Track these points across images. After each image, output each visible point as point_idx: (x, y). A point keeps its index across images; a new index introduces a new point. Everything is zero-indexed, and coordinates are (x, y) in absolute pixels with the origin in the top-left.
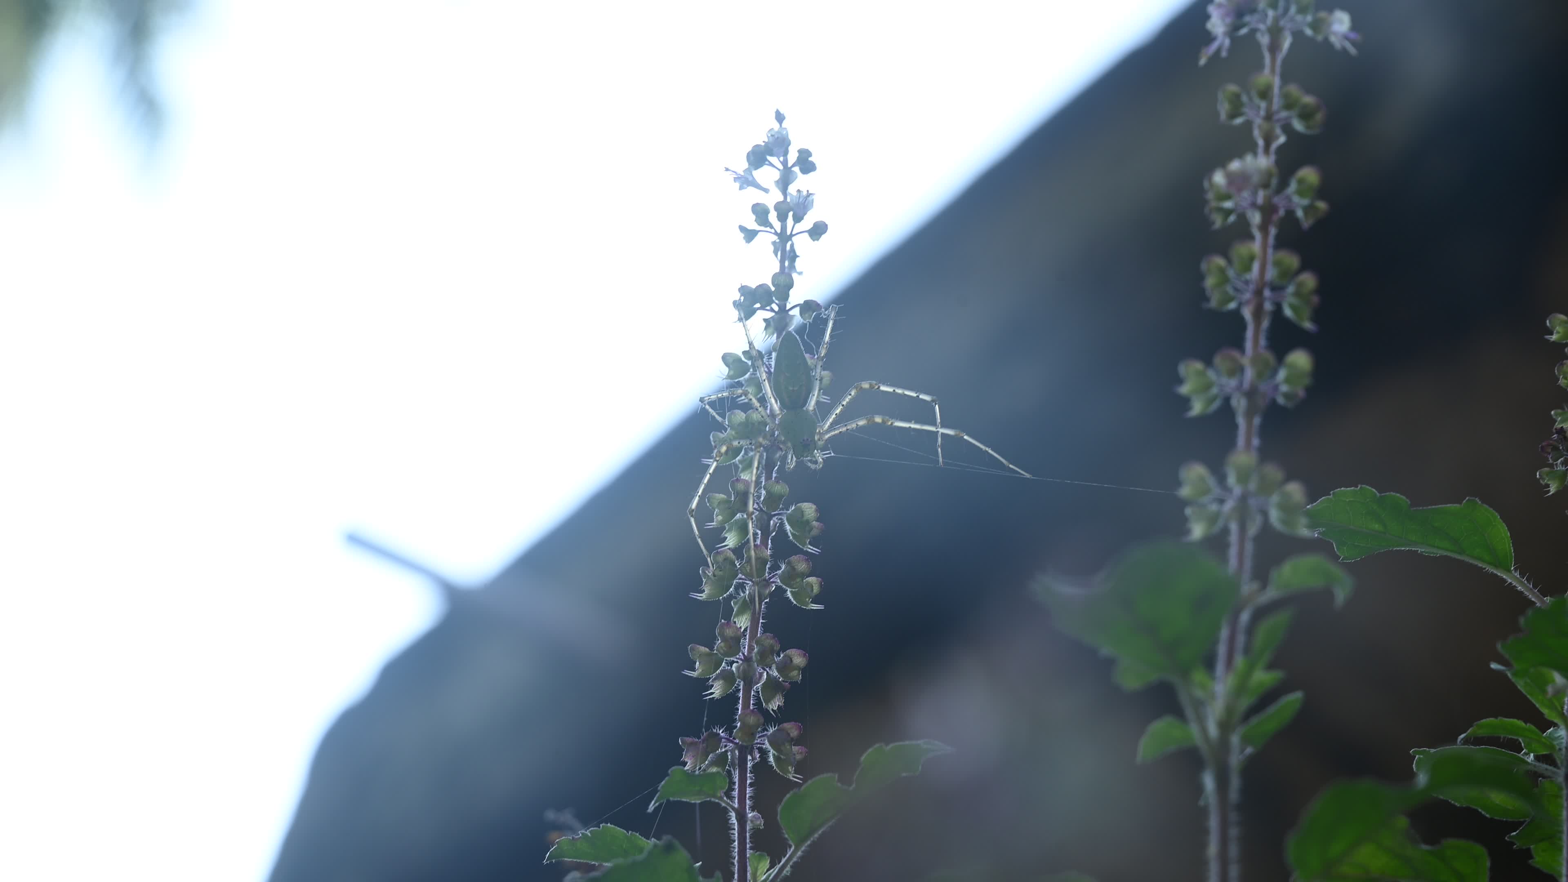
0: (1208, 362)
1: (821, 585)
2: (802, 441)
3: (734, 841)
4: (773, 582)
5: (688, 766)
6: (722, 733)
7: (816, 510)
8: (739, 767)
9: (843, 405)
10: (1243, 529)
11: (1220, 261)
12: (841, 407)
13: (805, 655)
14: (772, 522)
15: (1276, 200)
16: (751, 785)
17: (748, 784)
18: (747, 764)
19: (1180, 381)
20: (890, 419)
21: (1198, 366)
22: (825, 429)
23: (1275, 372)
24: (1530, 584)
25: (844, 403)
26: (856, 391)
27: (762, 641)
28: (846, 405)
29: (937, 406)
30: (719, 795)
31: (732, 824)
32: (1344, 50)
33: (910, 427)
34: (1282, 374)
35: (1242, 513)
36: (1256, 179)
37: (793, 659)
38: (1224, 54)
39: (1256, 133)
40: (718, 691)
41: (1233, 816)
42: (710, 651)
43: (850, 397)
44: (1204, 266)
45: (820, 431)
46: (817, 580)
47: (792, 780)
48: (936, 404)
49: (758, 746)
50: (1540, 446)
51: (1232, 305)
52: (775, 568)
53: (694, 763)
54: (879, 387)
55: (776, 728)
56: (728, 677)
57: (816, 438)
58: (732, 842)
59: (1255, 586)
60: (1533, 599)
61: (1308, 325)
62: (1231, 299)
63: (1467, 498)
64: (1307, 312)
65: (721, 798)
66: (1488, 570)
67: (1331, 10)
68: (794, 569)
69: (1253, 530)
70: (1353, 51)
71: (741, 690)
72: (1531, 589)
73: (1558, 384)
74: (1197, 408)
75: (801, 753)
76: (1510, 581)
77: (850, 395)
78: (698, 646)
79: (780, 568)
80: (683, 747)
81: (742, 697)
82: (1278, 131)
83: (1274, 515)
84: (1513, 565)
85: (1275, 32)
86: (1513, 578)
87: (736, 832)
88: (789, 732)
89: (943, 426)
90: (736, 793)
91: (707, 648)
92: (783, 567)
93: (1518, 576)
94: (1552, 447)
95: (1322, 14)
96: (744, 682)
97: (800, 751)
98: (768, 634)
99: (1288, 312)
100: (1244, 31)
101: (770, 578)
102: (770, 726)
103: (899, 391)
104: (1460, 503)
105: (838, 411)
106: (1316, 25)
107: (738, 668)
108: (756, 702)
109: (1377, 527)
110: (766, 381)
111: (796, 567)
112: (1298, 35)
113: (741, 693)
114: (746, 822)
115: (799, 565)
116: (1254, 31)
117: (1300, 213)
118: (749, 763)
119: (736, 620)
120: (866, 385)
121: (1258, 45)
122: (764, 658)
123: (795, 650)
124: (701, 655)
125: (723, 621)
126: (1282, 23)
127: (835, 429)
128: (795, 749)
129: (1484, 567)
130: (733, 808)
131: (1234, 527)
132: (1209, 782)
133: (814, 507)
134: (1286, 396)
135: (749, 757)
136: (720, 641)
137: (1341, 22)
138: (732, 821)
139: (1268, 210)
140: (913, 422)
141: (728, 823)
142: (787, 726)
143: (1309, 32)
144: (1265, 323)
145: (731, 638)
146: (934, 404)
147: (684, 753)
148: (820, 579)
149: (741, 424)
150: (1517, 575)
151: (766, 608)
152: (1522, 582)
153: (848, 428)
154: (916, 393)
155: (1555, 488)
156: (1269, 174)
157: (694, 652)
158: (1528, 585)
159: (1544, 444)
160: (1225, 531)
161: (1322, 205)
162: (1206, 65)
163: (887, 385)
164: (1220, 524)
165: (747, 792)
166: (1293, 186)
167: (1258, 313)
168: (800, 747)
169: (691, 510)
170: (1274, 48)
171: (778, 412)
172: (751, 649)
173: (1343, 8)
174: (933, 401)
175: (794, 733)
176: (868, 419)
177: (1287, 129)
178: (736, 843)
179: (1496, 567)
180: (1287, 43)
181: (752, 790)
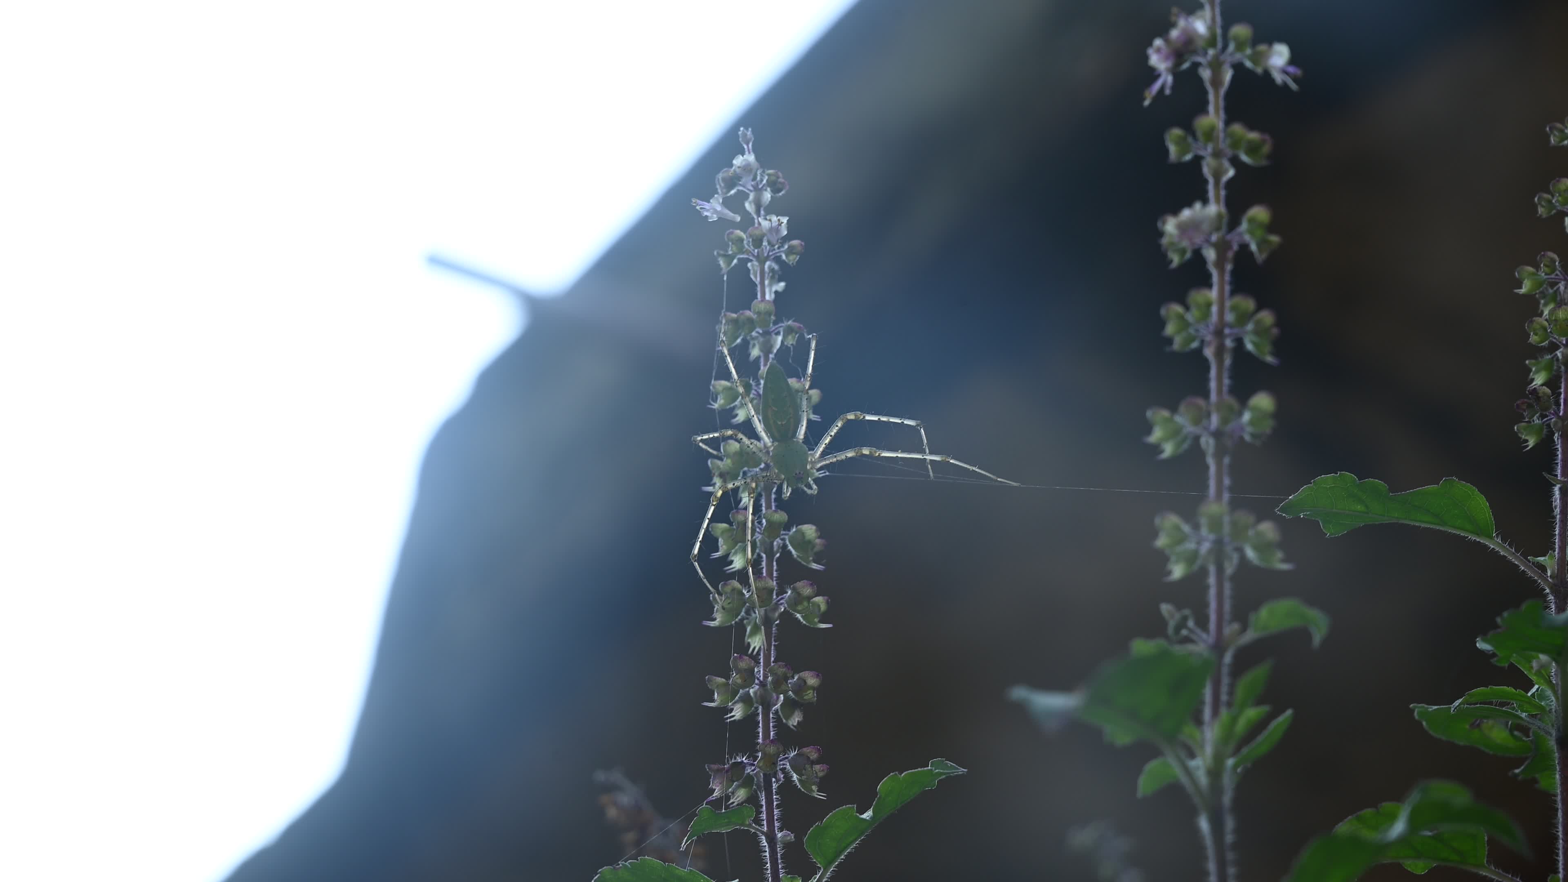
0: (1174, 409)
1: (827, 603)
2: (794, 475)
3: (767, 863)
4: (781, 604)
5: (716, 793)
6: (746, 759)
7: (817, 531)
8: (765, 789)
9: (831, 436)
10: (1220, 570)
11: (1177, 308)
12: (830, 437)
13: (818, 675)
14: (775, 543)
15: (1229, 237)
16: (778, 806)
17: (775, 806)
18: (773, 786)
19: (1149, 430)
20: (878, 450)
21: (1165, 413)
22: (816, 457)
23: (1240, 414)
24: (1512, 549)
25: (833, 434)
26: (842, 423)
27: (775, 671)
28: (834, 435)
29: (922, 429)
30: (747, 823)
31: (763, 846)
32: (1285, 85)
33: (897, 456)
34: (1247, 417)
35: (1218, 553)
36: (1206, 227)
37: (807, 681)
38: (1168, 92)
39: (1206, 171)
40: (738, 714)
41: (1230, 856)
42: (726, 681)
43: (837, 428)
44: (1163, 312)
45: (812, 460)
46: (824, 599)
47: (817, 797)
48: (921, 428)
49: (782, 767)
50: (1515, 404)
51: (1195, 345)
52: (782, 592)
53: (721, 789)
54: (864, 417)
55: (796, 752)
56: (747, 700)
57: (808, 467)
58: (764, 864)
59: (1236, 626)
60: (1516, 563)
61: (1269, 359)
62: (1193, 339)
63: (1444, 479)
64: (1268, 348)
65: (750, 825)
66: (1471, 538)
67: (1270, 43)
68: (799, 594)
69: (1229, 570)
70: (1294, 86)
71: (760, 714)
72: (1514, 553)
73: (1529, 342)
74: (1168, 450)
75: (823, 770)
76: (1492, 547)
77: (837, 426)
78: (715, 678)
79: (787, 593)
80: (710, 773)
81: (762, 721)
82: (1226, 163)
83: (1250, 553)
84: (1494, 531)
85: (1216, 66)
86: (1495, 544)
87: (767, 854)
88: (809, 755)
89: (931, 453)
90: (764, 816)
91: (724, 678)
92: (789, 592)
93: (1500, 542)
94: (1526, 404)
95: (1262, 48)
96: (762, 706)
97: (822, 768)
98: (780, 663)
99: (1249, 347)
100: (1186, 65)
101: (779, 601)
102: (790, 750)
103: (884, 419)
104: (1438, 484)
105: (827, 441)
106: (1257, 58)
107: (755, 693)
108: (775, 725)
109: (1359, 507)
110: (755, 416)
111: (801, 592)
112: (1238, 67)
113: (761, 716)
114: (775, 844)
115: (804, 590)
116: (1196, 65)
117: (1253, 247)
118: (774, 785)
119: (749, 640)
120: (851, 416)
121: (1200, 80)
122: (779, 684)
123: (807, 672)
124: (718, 686)
125: (735, 655)
126: (1222, 58)
127: (825, 459)
128: (817, 767)
129: (1466, 536)
130: (763, 833)
131: (1212, 569)
132: (1204, 824)
133: (814, 528)
134: (1253, 435)
135: (774, 780)
136: (735, 674)
137: (1280, 54)
138: (763, 843)
139: (1222, 247)
140: (900, 451)
141: (759, 846)
142: (806, 750)
143: (1248, 64)
144: (1228, 361)
145: (745, 670)
146: (919, 428)
147: (711, 780)
148: (826, 598)
149: (736, 453)
150: (1499, 540)
151: (777, 630)
152: (1505, 547)
153: (838, 459)
154: (901, 420)
155: (1534, 442)
156: (1219, 216)
157: (711, 683)
158: (1511, 550)
159: (1519, 402)
160: (1203, 572)
161: (1275, 239)
162: (1150, 105)
163: (872, 414)
164: (1199, 562)
165: (775, 813)
166: (1244, 226)
167: (1220, 352)
168: (821, 765)
169: (693, 556)
170: (1216, 82)
171: (770, 444)
172: (765, 677)
173: (1281, 40)
174: (918, 425)
175: (814, 756)
176: (856, 451)
177: (1235, 161)
178: (768, 865)
179: (1478, 535)
180: (1228, 76)
181: (780, 811)
